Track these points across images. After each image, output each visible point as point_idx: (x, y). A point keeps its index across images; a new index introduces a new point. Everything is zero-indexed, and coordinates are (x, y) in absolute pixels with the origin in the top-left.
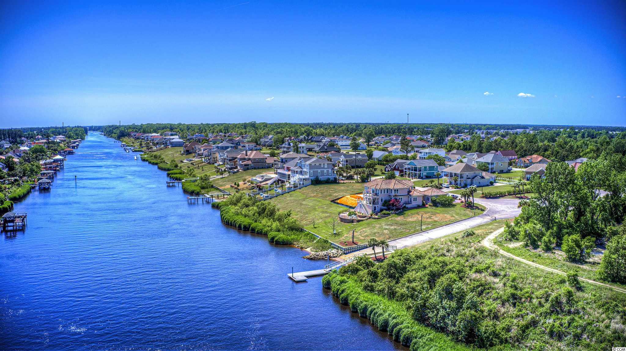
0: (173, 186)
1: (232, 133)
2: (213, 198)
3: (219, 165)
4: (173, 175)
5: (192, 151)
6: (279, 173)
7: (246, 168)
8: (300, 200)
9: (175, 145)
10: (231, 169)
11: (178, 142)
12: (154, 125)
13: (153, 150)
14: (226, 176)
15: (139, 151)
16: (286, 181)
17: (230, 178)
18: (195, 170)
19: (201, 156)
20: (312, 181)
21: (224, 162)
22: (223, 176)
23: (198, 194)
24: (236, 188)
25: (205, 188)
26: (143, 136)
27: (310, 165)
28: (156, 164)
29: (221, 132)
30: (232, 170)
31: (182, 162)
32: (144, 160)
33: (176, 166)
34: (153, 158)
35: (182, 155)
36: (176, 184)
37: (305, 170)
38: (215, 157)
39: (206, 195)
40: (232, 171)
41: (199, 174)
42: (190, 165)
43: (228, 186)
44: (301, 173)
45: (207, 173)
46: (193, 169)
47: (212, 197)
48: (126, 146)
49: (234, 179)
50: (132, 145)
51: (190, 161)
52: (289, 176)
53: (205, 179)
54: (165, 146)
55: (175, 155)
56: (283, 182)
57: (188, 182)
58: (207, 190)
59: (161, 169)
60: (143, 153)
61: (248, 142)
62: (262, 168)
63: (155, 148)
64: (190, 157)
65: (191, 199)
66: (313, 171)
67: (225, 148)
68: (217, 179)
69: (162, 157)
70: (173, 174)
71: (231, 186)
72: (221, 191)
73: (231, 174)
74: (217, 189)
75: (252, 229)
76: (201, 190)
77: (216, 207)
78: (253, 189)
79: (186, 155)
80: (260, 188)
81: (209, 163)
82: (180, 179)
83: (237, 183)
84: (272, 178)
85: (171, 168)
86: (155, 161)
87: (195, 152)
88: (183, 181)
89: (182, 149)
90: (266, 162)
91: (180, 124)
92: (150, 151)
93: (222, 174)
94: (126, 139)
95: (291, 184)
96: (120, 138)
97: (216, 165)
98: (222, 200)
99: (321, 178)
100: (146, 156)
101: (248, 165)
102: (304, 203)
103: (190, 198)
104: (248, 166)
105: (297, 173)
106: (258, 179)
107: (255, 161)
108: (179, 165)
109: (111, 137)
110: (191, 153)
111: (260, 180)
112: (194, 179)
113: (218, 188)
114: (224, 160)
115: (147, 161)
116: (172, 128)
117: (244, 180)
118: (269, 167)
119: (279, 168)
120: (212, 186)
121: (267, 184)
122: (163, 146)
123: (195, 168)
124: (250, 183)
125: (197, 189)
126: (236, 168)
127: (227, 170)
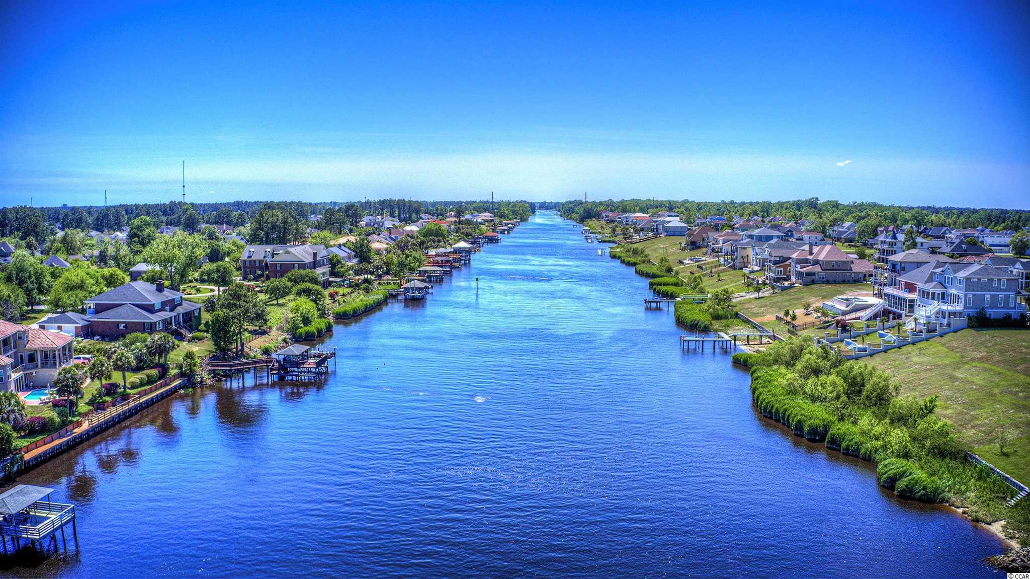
0: (658, 309)
1: (775, 216)
2: (738, 343)
3: (752, 272)
4: (659, 287)
5: (701, 243)
6: (886, 295)
7: (810, 280)
8: (946, 365)
9: (673, 233)
10: (778, 280)
11: (678, 227)
12: (643, 201)
13: (633, 240)
14: (767, 294)
15: (609, 242)
16: (906, 316)
17: (775, 300)
18: (704, 279)
19: (718, 252)
20: (970, 318)
21: (763, 265)
22: (761, 295)
23: (706, 330)
24: (788, 323)
25: (721, 319)
26: (620, 218)
27: (968, 279)
28: (634, 264)
29: (757, 215)
30: (779, 282)
31: (681, 262)
32: (614, 257)
33: (669, 270)
34: (630, 253)
35: (683, 249)
36: (663, 305)
37: (953, 291)
38: (745, 255)
39: (722, 334)
40: (778, 284)
41: (711, 287)
42: (695, 269)
43: (770, 317)
44: (943, 298)
45: (726, 287)
46: (699, 277)
47: (735, 340)
48: (591, 233)
49: (783, 301)
50: (600, 233)
51: (697, 261)
52: (912, 304)
53: (723, 298)
54: (654, 234)
55: (670, 250)
56: (898, 316)
57: (687, 303)
58: (724, 322)
59: (641, 274)
60: (614, 245)
61: (808, 231)
62: (844, 282)
63: (638, 237)
64: (697, 254)
65: (689, 341)
66: (974, 295)
67: (763, 239)
68: (747, 299)
69: (646, 253)
70: (661, 285)
71: (777, 318)
72: (755, 326)
73: (776, 291)
74: (747, 321)
75: (832, 439)
76: (714, 322)
77: (742, 364)
78: (828, 327)
79: (690, 250)
80: (844, 327)
81: (733, 267)
82: (672, 296)
83: (791, 312)
84: (871, 306)
85: (658, 272)
86: (633, 260)
87: (707, 246)
88: (678, 299)
89: (683, 241)
90: (851, 270)
91: (686, 201)
92: (627, 243)
93: (758, 290)
94: (593, 223)
95: (920, 323)
96: (584, 221)
97: (746, 271)
98: (757, 347)
99: (992, 313)
100: (618, 250)
101: (813, 274)
102: (958, 374)
103: (687, 338)
104: (812, 277)
105: (933, 298)
106: (838, 306)
107: (829, 266)
108: (674, 268)
109: (570, 219)
110: (699, 247)
111: (843, 308)
112: (701, 296)
113: (748, 319)
114: (762, 263)
115: (619, 258)
116: (671, 207)
117: (807, 307)
118: (858, 281)
119: (886, 285)
120: (737, 315)
121: (858, 318)
122: (651, 234)
123: (705, 275)
124: (819, 314)
125: (704, 319)
126: (788, 278)
127: (768, 281)
